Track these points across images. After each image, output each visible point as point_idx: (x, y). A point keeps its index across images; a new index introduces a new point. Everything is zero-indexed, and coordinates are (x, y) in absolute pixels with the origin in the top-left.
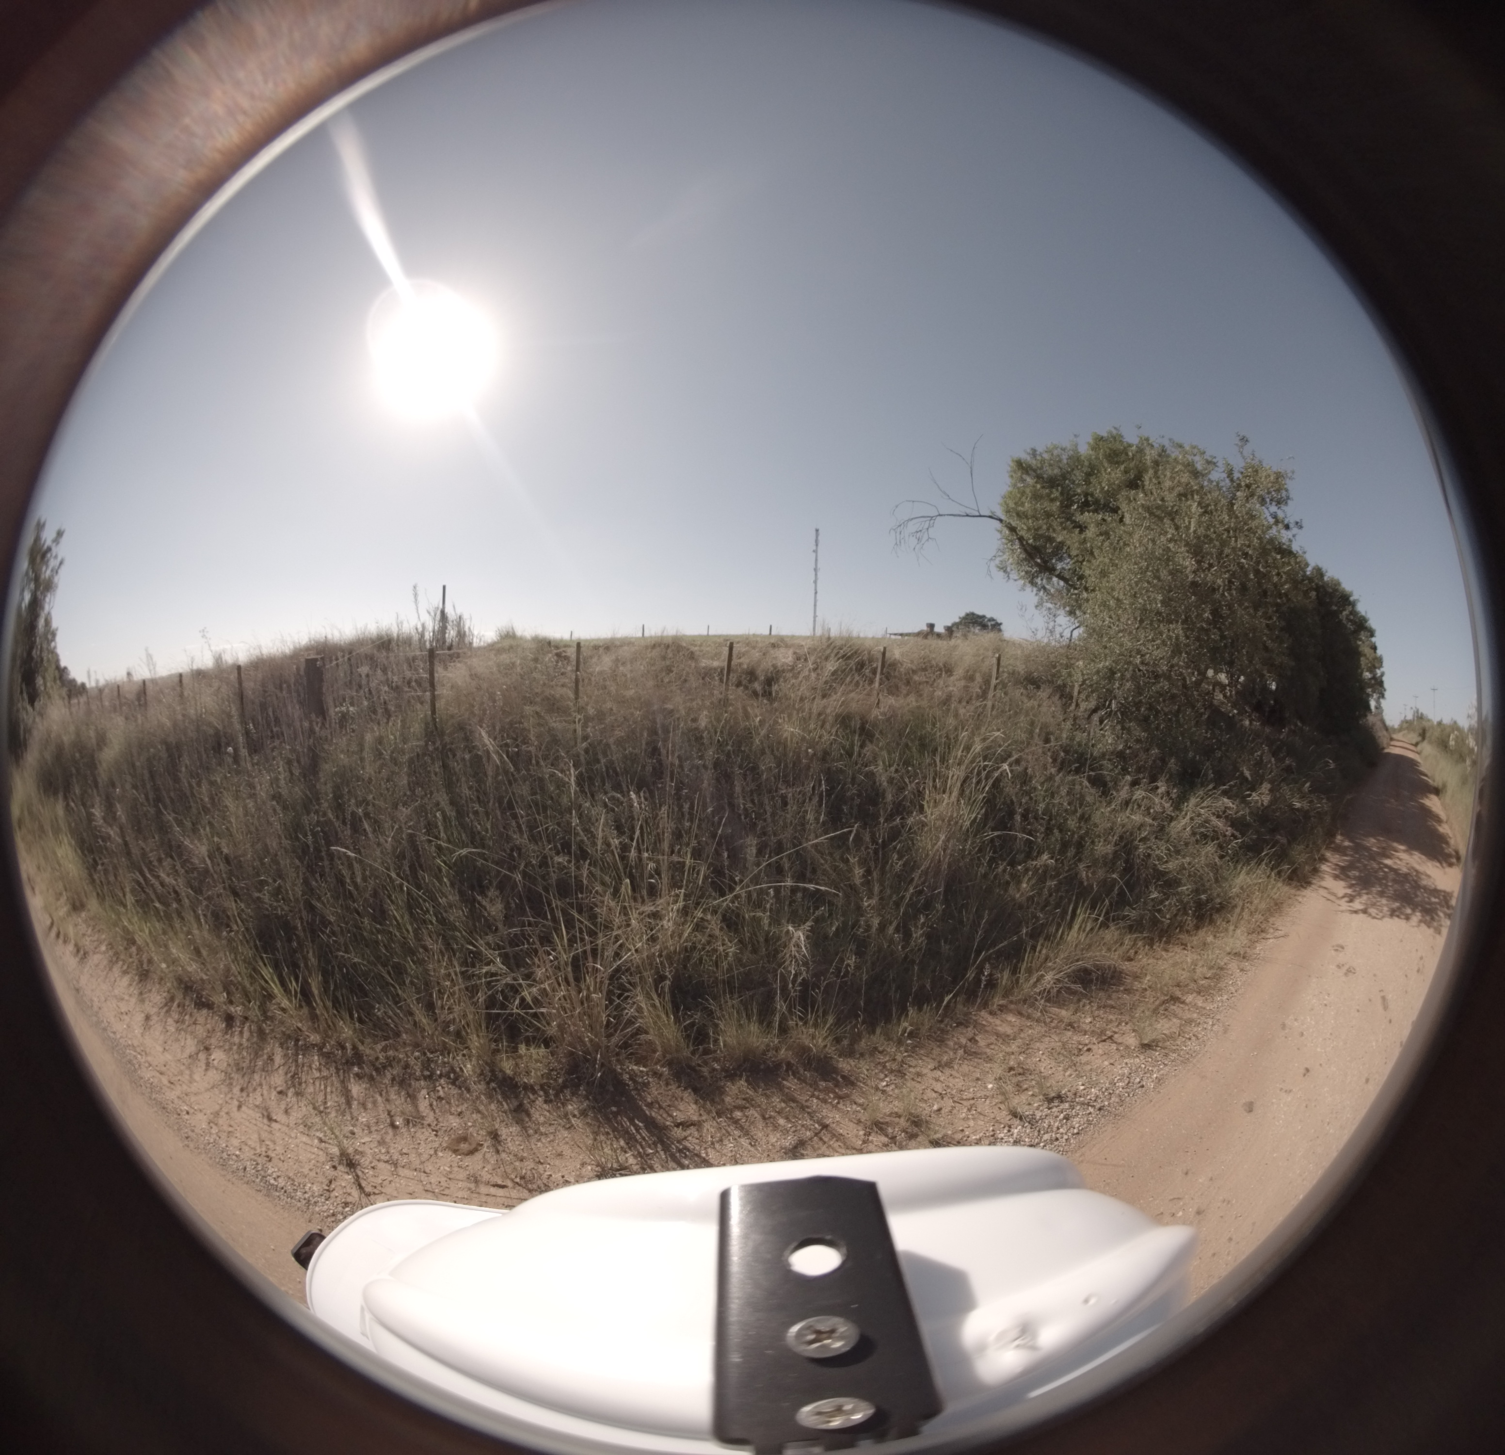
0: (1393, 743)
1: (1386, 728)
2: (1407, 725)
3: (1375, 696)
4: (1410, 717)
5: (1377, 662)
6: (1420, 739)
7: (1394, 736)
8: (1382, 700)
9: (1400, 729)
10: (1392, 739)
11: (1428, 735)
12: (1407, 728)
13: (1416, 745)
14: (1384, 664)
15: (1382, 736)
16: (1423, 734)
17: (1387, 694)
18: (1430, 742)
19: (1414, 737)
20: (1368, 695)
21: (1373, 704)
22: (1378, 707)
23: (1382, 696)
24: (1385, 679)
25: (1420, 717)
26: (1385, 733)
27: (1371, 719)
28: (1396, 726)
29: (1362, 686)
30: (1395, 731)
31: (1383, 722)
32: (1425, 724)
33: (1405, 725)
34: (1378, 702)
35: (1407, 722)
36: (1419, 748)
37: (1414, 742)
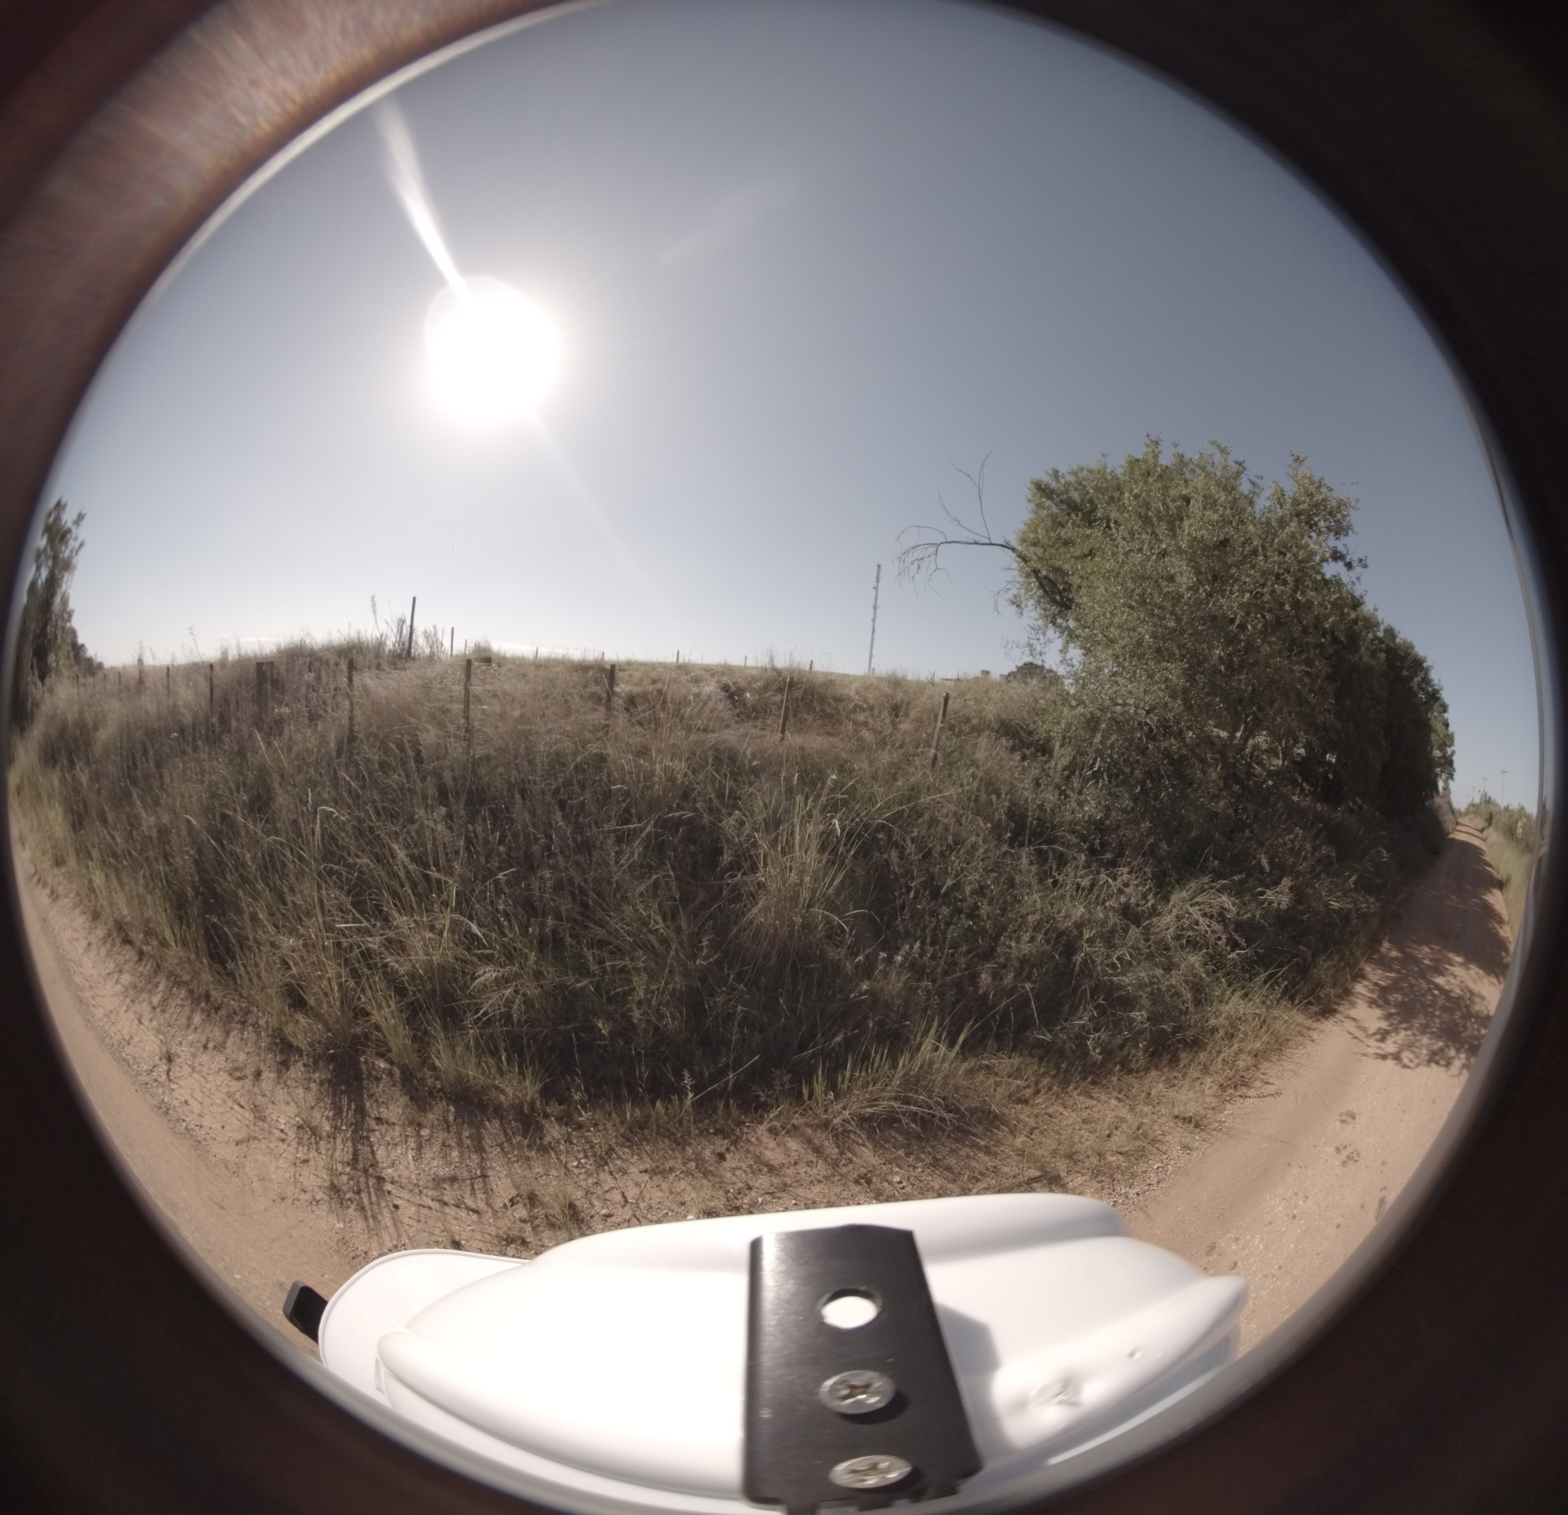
0: (1458, 828)
1: (1453, 811)
2: (1474, 809)
3: (1444, 776)
4: (1477, 801)
5: (1448, 740)
6: (1486, 824)
7: (1460, 820)
8: (1450, 782)
9: (1467, 813)
10: (1457, 824)
11: (1494, 821)
12: (1473, 813)
13: (1482, 831)
14: (1456, 743)
15: (1447, 820)
16: (1490, 820)
17: (1456, 775)
18: (1496, 829)
19: (1480, 822)
20: (1437, 775)
21: (1441, 784)
22: (1446, 789)
23: (1451, 776)
24: (1455, 758)
25: (1488, 801)
26: (1451, 816)
27: (1438, 800)
28: (1463, 810)
29: (1431, 764)
30: (1461, 814)
31: (1450, 804)
32: (1493, 809)
33: (1472, 809)
34: (1446, 782)
35: (1474, 805)
36: (1485, 833)
37: (1480, 827)
